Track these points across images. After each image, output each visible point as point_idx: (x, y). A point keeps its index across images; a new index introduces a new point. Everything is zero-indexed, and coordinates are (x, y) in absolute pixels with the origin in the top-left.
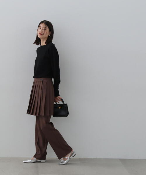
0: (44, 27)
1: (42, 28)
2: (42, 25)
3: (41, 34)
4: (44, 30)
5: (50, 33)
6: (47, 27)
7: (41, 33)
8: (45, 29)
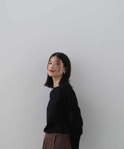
0: (57, 61)
1: (53, 63)
2: (54, 59)
3: (52, 71)
4: (56, 65)
5: (65, 69)
6: (61, 61)
7: (52, 69)
8: (58, 64)
